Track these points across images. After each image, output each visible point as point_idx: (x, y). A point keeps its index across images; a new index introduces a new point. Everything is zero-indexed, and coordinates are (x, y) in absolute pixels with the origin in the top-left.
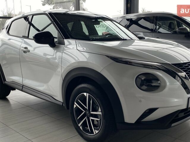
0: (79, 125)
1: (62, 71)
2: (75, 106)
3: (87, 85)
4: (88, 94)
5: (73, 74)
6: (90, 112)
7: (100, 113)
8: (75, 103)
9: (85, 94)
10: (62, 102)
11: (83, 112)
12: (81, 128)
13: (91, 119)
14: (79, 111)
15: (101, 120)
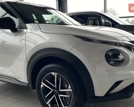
0: (47, 103)
1: (27, 54)
2: (42, 86)
3: (55, 64)
4: (56, 73)
5: (39, 55)
6: (59, 90)
7: (71, 90)
8: (42, 83)
9: (53, 73)
10: (28, 83)
11: (51, 90)
12: (49, 105)
13: (60, 97)
14: (46, 90)
15: (71, 96)
